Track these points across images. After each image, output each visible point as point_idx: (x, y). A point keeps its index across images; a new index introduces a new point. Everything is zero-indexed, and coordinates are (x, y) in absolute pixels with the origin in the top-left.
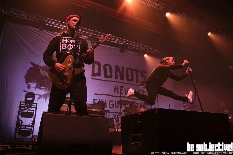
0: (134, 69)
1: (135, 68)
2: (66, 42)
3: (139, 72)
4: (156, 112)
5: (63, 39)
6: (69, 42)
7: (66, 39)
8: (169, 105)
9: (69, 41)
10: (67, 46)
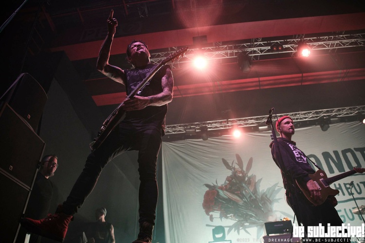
1: (356, 147)
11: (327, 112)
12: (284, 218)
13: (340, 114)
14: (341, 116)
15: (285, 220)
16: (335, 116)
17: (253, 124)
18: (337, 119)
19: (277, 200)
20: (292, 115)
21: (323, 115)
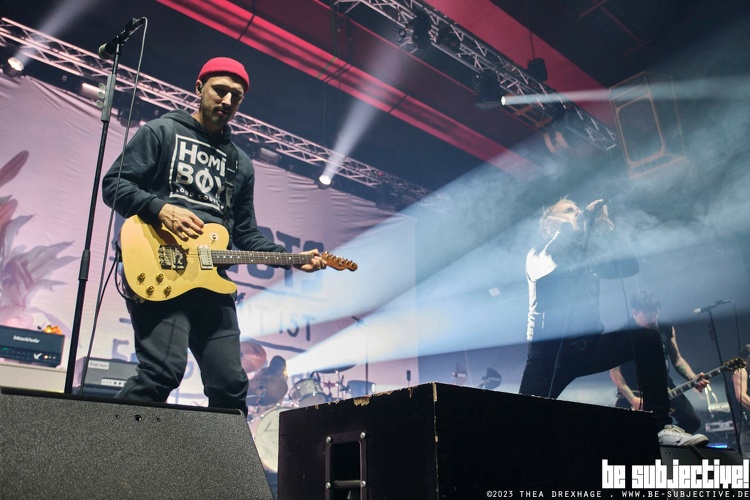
0: (278, 233)
1: (282, 231)
2: (193, 161)
3: (299, 246)
4: (435, 399)
5: (183, 144)
6: (204, 162)
7: (195, 147)
8: (409, 373)
9: (203, 158)
10: (194, 175)
11: (264, 129)
12: (49, 326)
13: (285, 148)
14: (285, 152)
15: (49, 331)
16: (273, 147)
17: (70, 65)
18: (275, 154)
19: (50, 284)
20: (184, 95)
21: (250, 131)
